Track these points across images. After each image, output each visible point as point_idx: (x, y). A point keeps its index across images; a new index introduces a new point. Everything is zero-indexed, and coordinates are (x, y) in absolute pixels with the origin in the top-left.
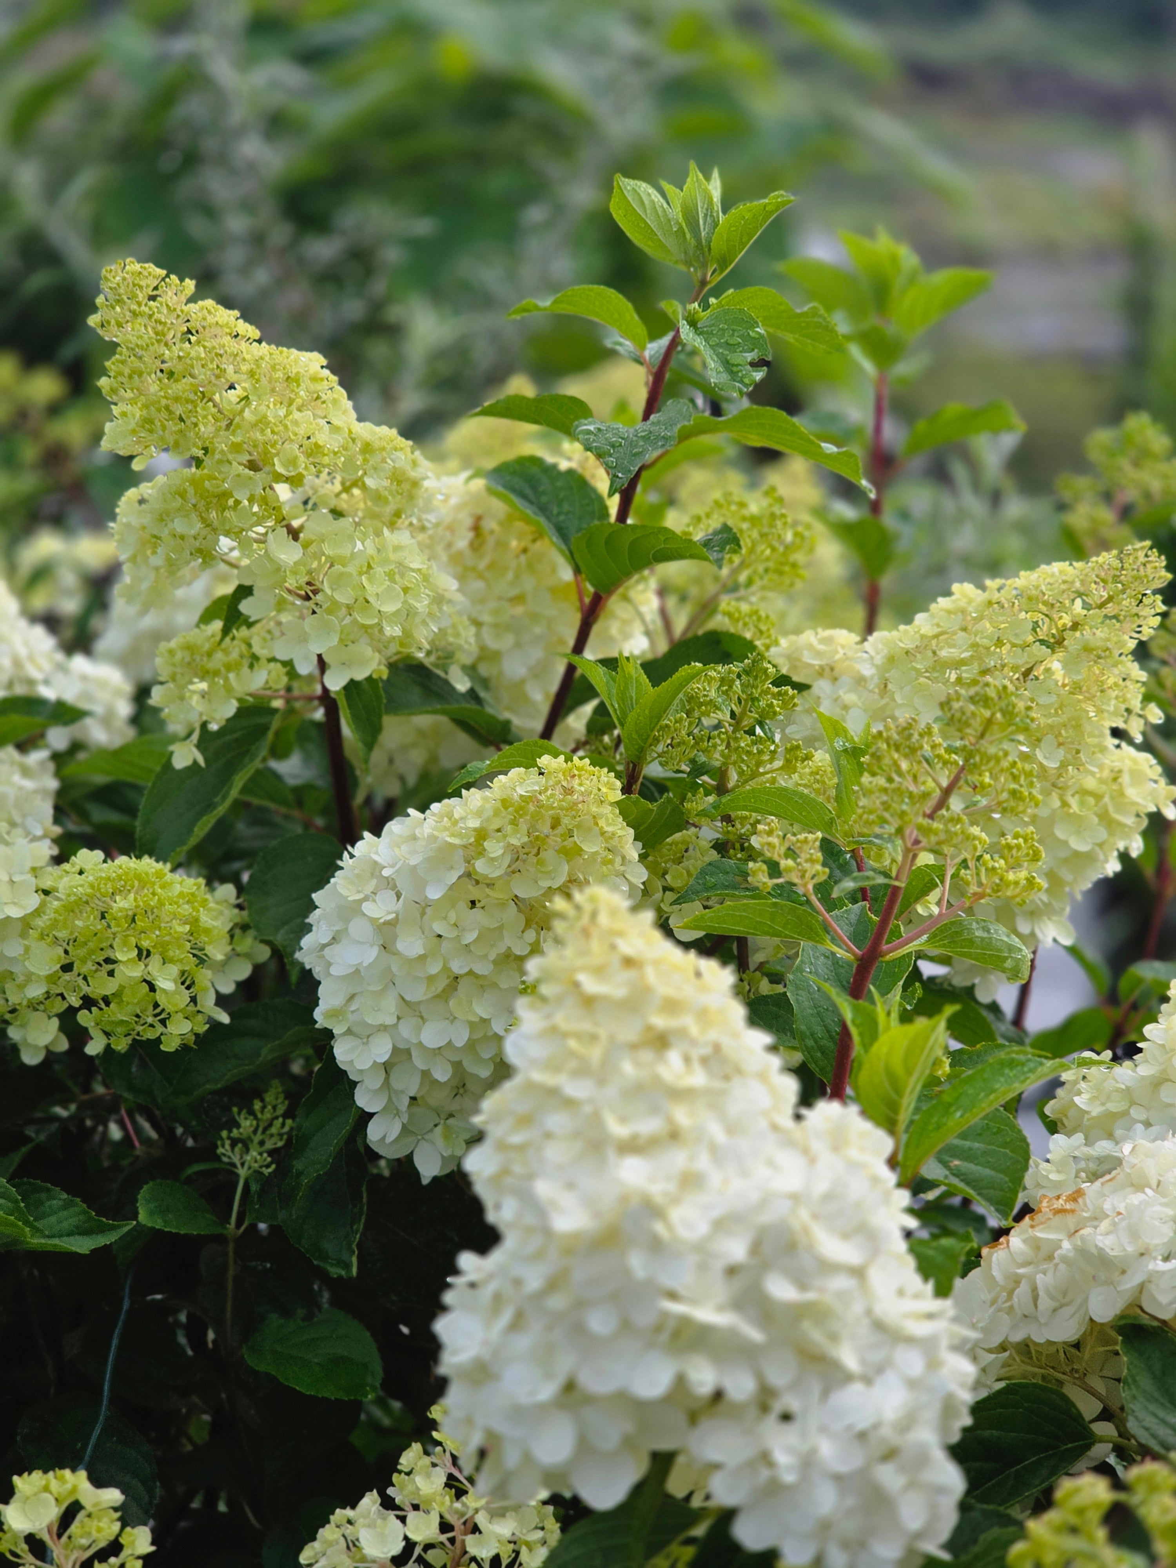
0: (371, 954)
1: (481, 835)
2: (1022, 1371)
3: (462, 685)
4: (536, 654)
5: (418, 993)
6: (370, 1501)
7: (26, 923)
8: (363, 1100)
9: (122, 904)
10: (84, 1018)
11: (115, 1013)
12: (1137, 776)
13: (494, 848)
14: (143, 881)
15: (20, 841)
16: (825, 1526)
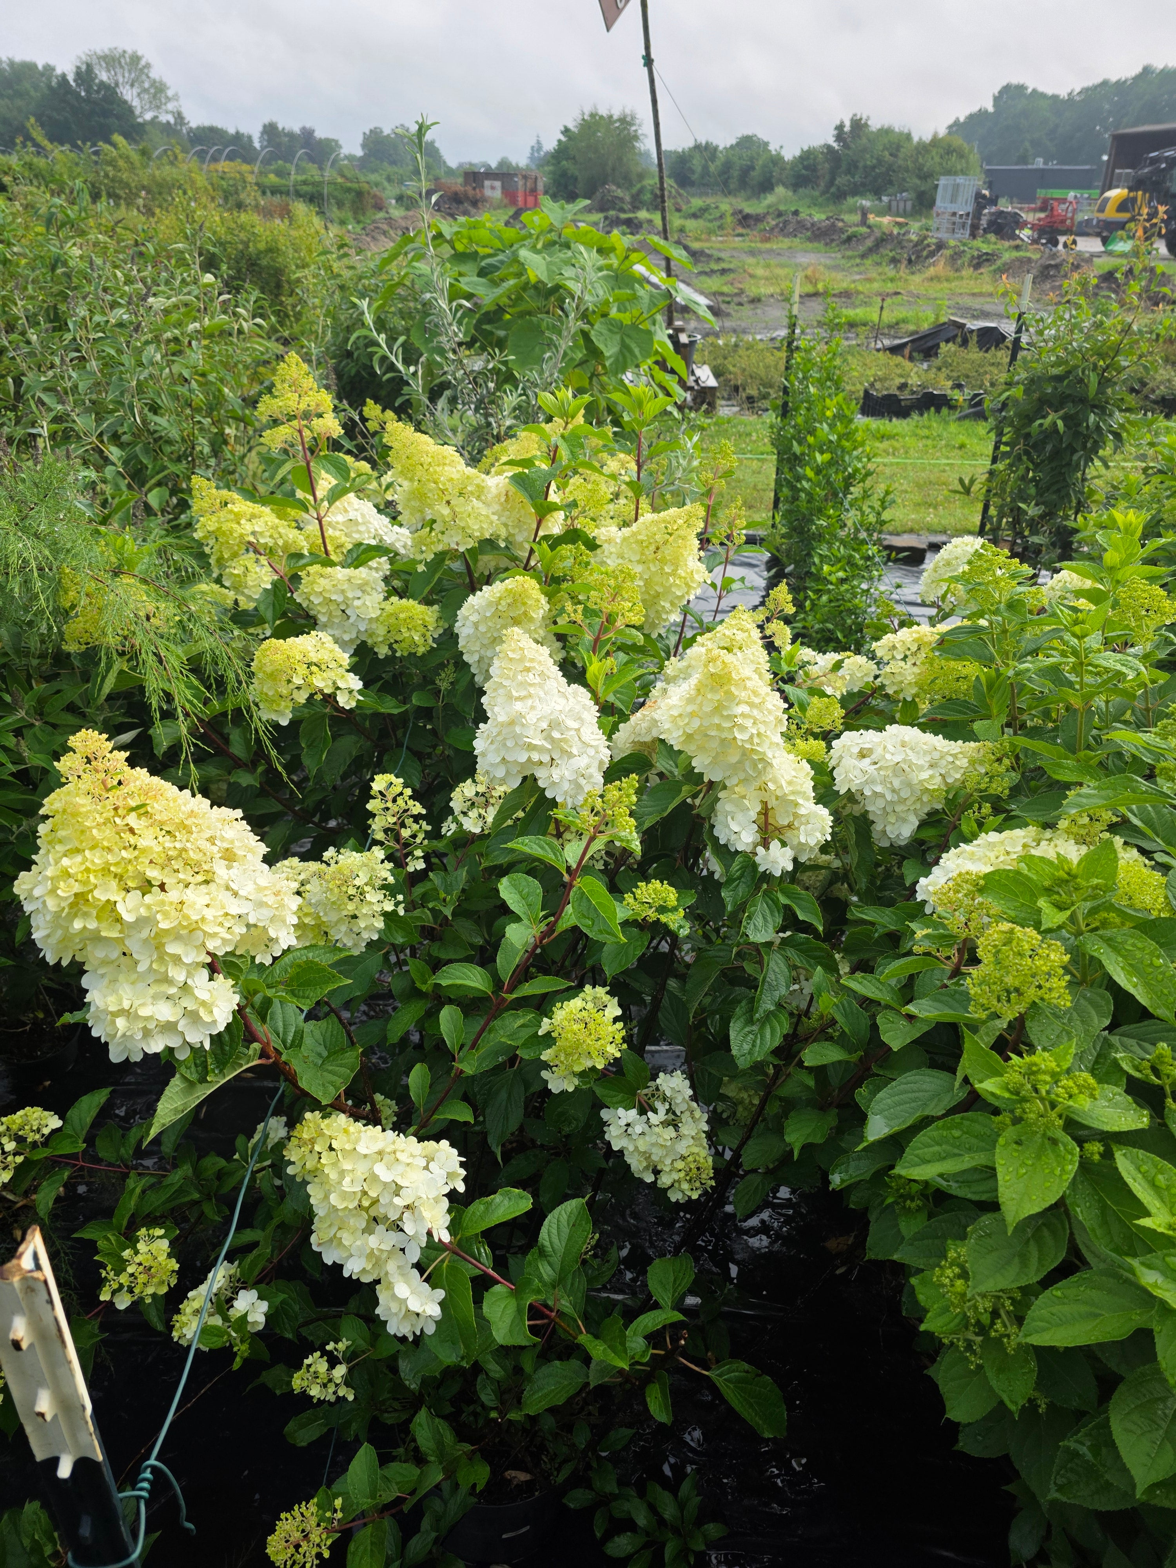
0: (471, 631)
1: (500, 598)
2: (638, 748)
3: (503, 545)
4: (526, 534)
5: (486, 642)
6: (469, 781)
7: (377, 619)
8: (473, 670)
9: (402, 616)
10: (395, 646)
11: (403, 645)
12: (698, 572)
13: (503, 603)
14: (408, 609)
15: (375, 594)
16: (566, 793)
